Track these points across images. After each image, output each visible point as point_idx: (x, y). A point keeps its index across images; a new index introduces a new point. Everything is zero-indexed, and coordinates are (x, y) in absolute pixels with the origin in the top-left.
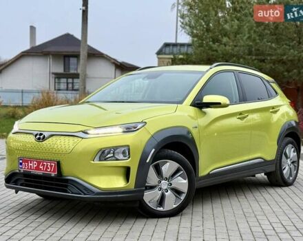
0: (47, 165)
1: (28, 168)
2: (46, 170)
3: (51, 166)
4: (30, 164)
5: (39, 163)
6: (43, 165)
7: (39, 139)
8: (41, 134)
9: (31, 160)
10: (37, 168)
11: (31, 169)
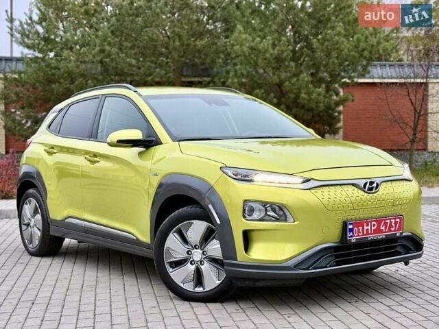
0: (391, 222)
1: (363, 234)
2: (390, 230)
3: (396, 223)
4: (366, 228)
5: (379, 223)
6: (385, 224)
7: (371, 189)
8: (372, 183)
9: (367, 221)
10: (378, 231)
11: (367, 234)
